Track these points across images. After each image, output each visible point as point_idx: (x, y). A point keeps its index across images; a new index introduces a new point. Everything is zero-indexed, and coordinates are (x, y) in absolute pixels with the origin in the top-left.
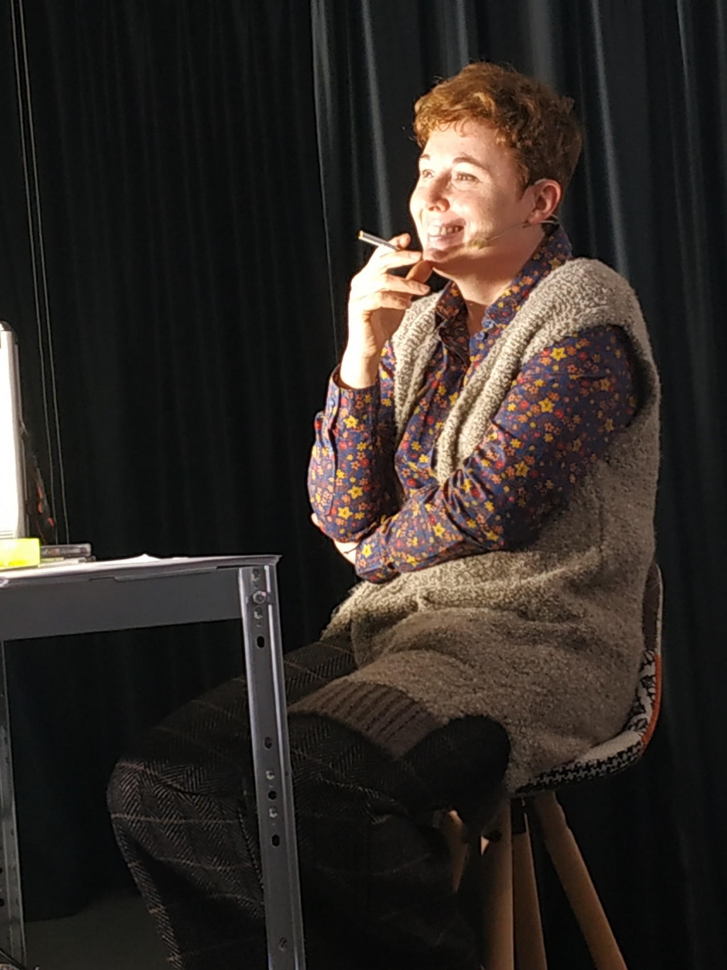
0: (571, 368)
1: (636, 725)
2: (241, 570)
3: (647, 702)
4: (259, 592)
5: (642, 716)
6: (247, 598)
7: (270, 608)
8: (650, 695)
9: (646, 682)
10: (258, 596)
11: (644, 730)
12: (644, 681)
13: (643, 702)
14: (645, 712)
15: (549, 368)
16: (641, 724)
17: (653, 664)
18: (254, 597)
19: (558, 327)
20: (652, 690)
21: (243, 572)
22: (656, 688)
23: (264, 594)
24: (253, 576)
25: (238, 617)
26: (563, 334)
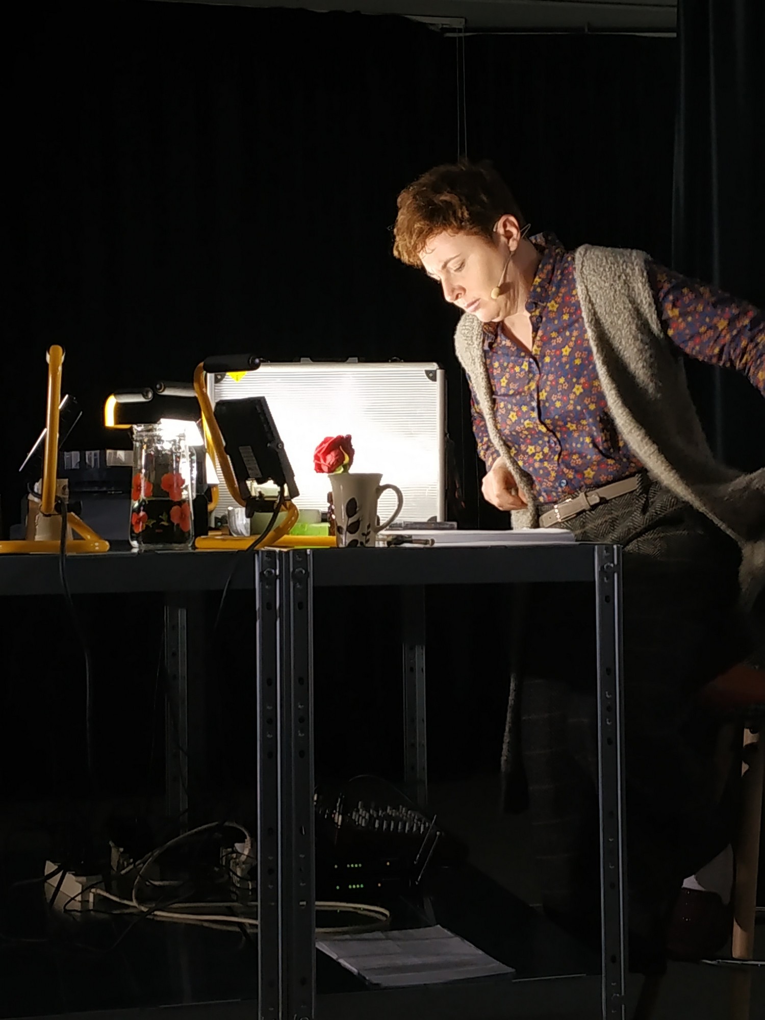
4: (609, 564)
6: (600, 567)
7: (616, 575)
10: (608, 567)
18: (605, 567)
21: (598, 549)
23: (612, 565)
24: (605, 551)
25: (592, 580)
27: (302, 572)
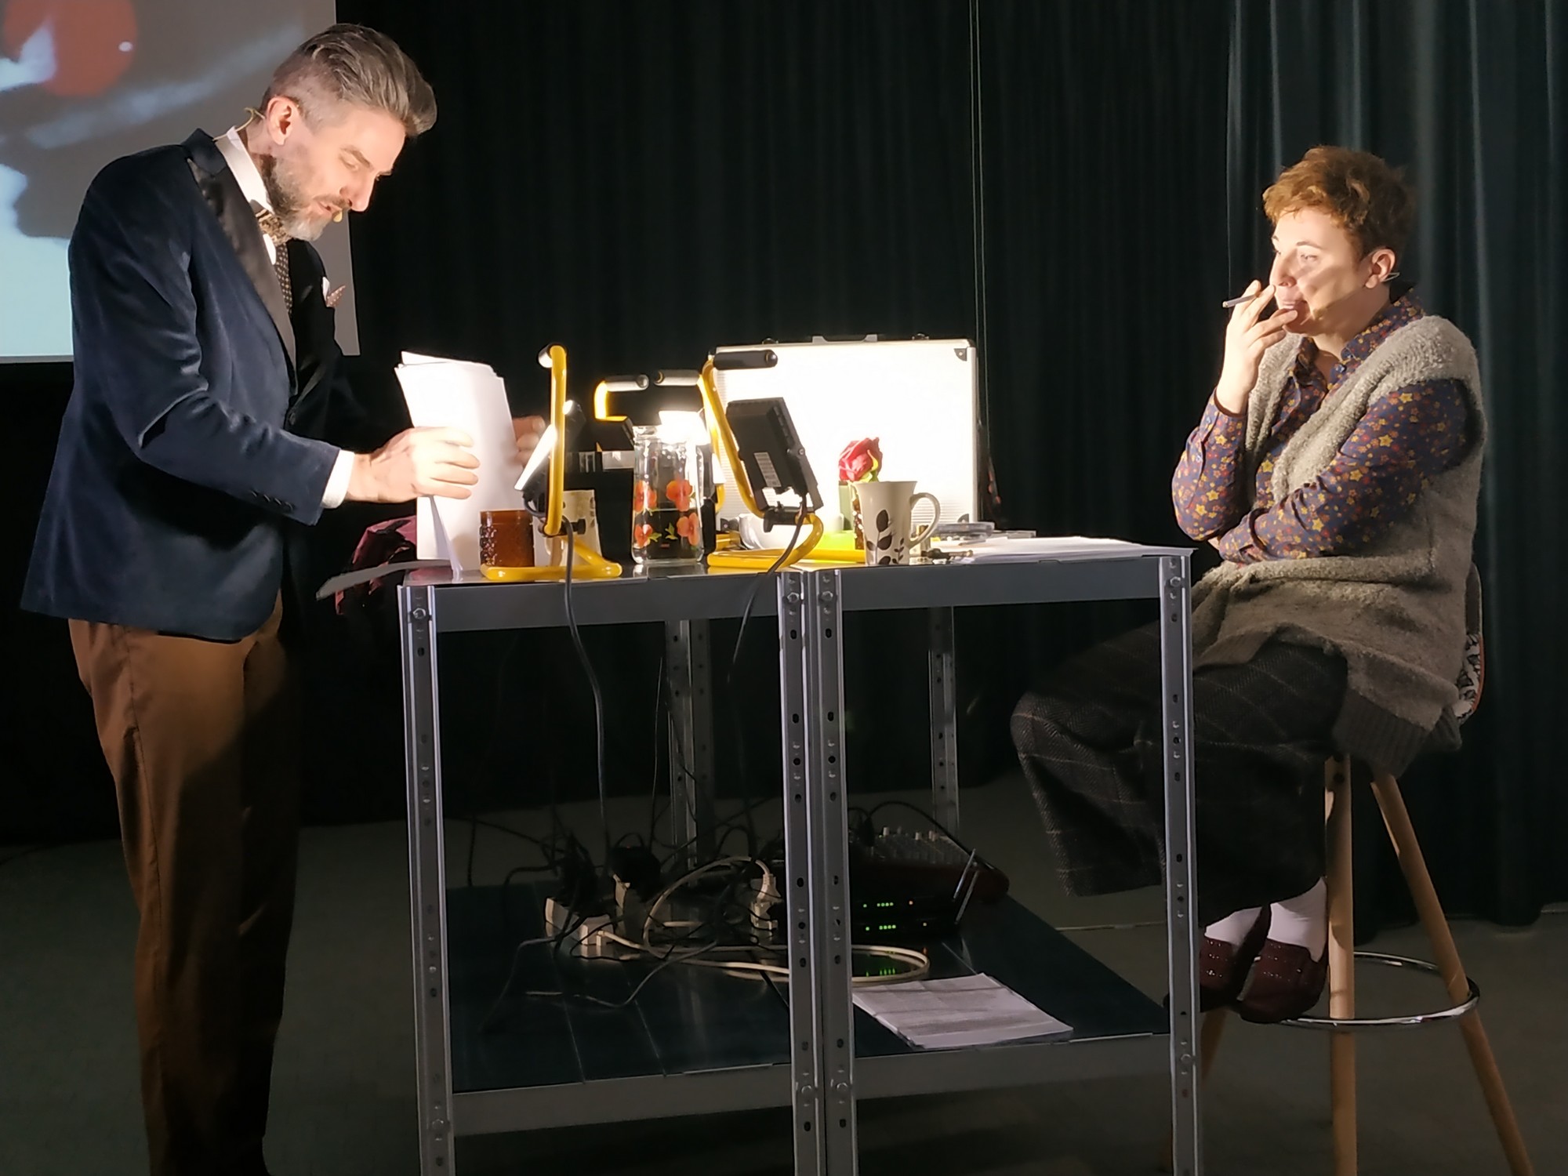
0: (1414, 411)
1: (1466, 695)
2: (1161, 559)
3: (1474, 676)
4: (1176, 578)
5: (1470, 688)
6: (1165, 582)
7: (1184, 590)
8: (1476, 670)
9: (1472, 659)
10: (1174, 581)
11: (1473, 699)
12: (1470, 659)
13: (1470, 676)
14: (1472, 684)
15: (1396, 407)
16: (1470, 694)
17: (1478, 645)
18: (1171, 581)
19: (1404, 375)
20: (1478, 667)
21: (1163, 560)
22: (1480, 665)
23: (1179, 579)
24: (1171, 564)
25: (1157, 597)
26: (1408, 382)
27: (829, 595)
